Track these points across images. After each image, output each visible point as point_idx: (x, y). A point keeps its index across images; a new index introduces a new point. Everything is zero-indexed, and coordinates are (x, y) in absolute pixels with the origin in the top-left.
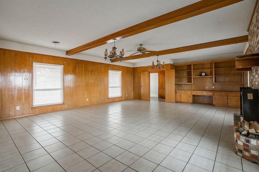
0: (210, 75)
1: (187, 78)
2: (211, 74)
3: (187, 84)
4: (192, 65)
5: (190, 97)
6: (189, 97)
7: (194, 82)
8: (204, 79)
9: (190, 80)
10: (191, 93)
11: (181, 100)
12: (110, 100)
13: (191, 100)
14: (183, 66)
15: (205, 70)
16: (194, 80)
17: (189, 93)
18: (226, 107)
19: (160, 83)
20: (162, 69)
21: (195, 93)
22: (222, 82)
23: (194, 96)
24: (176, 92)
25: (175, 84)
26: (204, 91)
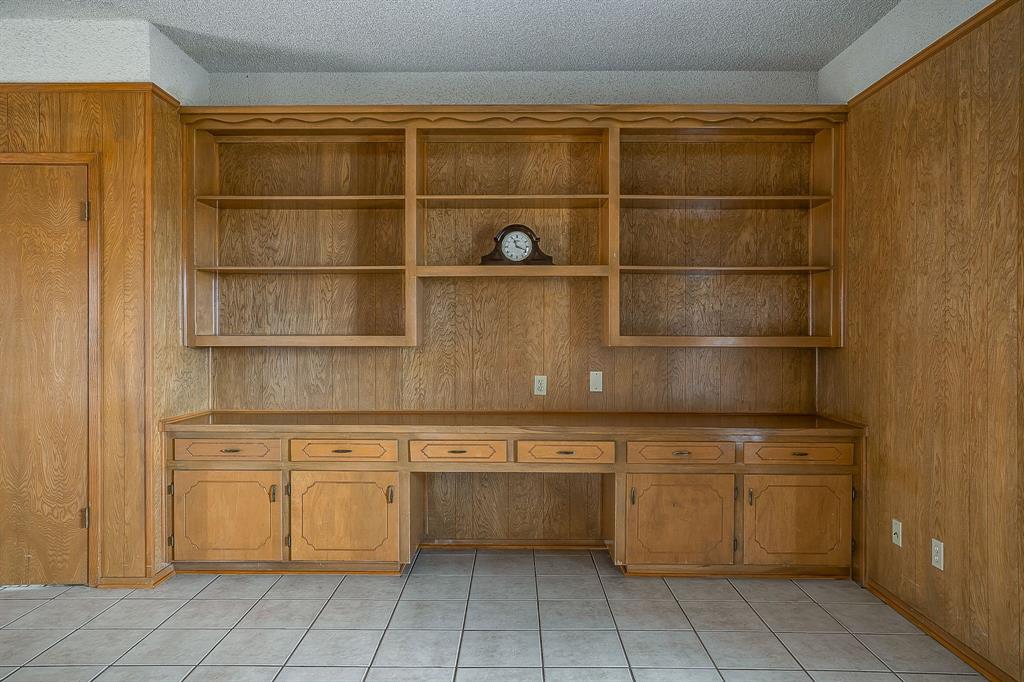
1: (350, 285)
3: (355, 350)
4: (411, 142)
5: (390, 497)
6: (381, 495)
7: (422, 326)
10: (403, 454)
11: (281, 536)
13: (396, 533)
16: (425, 310)
17: (377, 449)
21: (438, 450)
26: (525, 431)
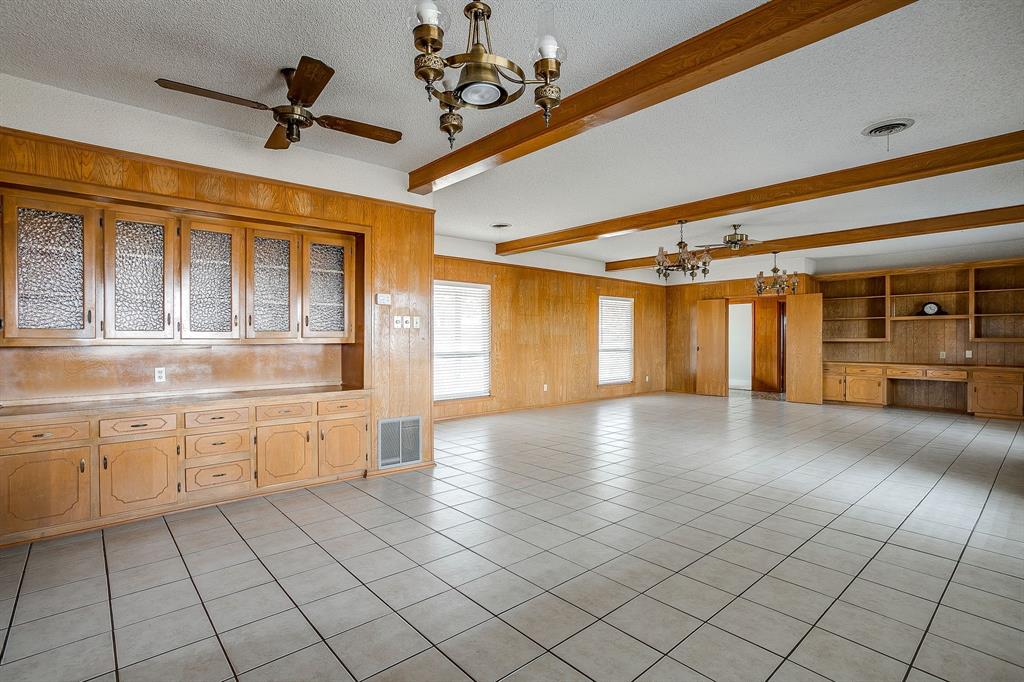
0: (957, 314)
2: (962, 308)
3: (868, 343)
4: (888, 279)
5: (879, 385)
6: (876, 384)
7: (893, 336)
8: (932, 324)
9: (877, 329)
10: (884, 372)
11: (843, 394)
12: (603, 390)
13: (882, 395)
14: (852, 281)
15: (935, 297)
16: (893, 330)
17: (876, 371)
18: (1017, 420)
19: (758, 339)
20: (770, 293)
21: (896, 372)
22: (1005, 336)
23: (893, 382)
24: (825, 369)
25: (824, 342)
26: (932, 367)
